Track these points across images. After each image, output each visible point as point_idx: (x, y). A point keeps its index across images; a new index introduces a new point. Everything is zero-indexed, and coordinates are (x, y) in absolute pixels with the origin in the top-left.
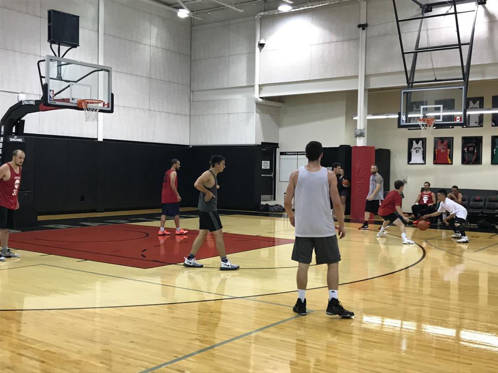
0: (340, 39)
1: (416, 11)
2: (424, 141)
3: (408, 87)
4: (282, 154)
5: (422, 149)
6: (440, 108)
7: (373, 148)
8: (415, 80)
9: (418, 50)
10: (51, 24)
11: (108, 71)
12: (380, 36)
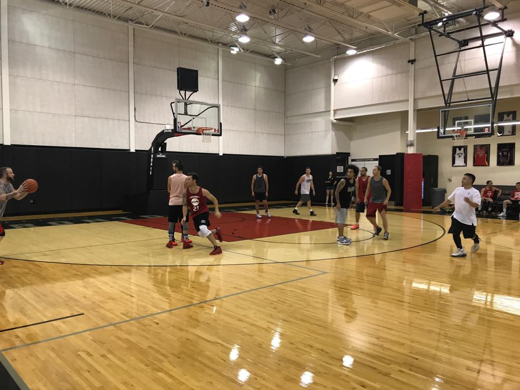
0: (395, 72)
1: (454, 46)
2: (465, 148)
3: (446, 107)
4: (353, 160)
5: (464, 155)
6: (471, 122)
7: (421, 154)
8: (451, 101)
9: (455, 77)
10: (179, 77)
11: (218, 107)
12: (425, 68)
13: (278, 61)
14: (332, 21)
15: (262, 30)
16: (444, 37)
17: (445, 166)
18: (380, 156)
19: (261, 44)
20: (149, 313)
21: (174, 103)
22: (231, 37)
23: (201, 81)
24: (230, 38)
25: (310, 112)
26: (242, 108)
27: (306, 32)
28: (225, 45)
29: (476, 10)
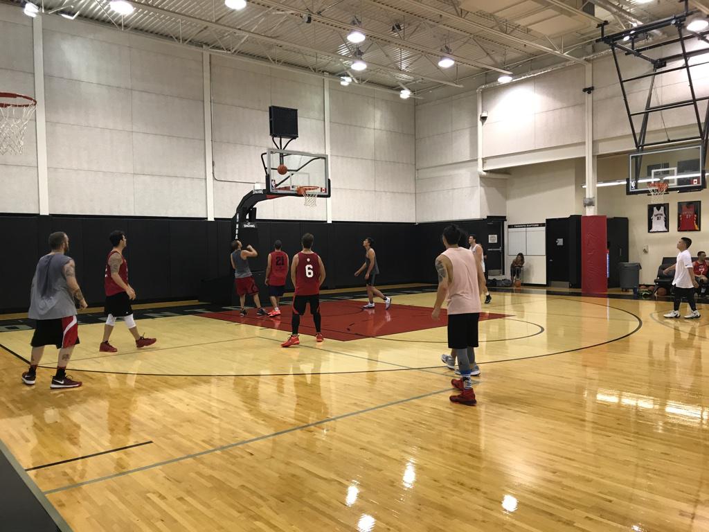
0: (565, 105)
1: (647, 67)
2: (666, 207)
3: (638, 151)
4: (510, 227)
5: (664, 216)
6: (673, 171)
7: (605, 216)
8: (645, 143)
9: (649, 110)
10: (272, 119)
11: (325, 158)
12: (607, 98)
13: (405, 94)
14: (478, 39)
15: (382, 53)
16: (632, 55)
17: (638, 232)
18: (547, 220)
19: (382, 71)
20: (239, 439)
21: (266, 154)
22: (341, 62)
23: (301, 122)
24: (339, 65)
25: (450, 162)
26: (357, 158)
27: (442, 54)
28: (332, 73)
29: (675, 18)
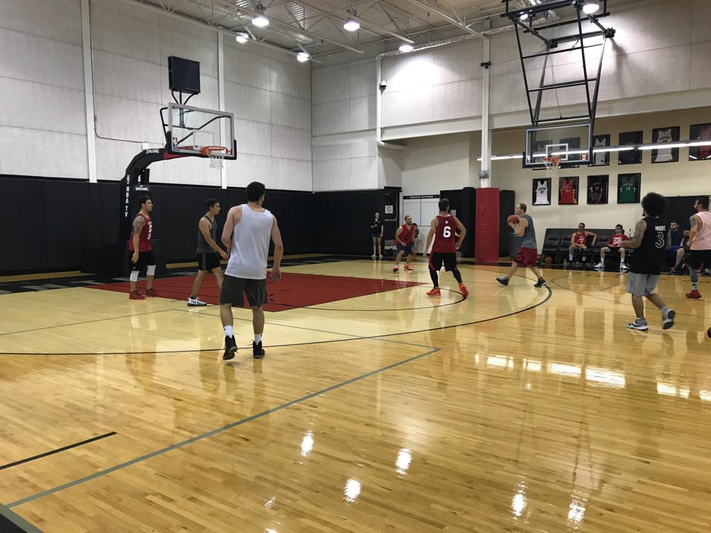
0: (463, 78)
1: (540, 47)
3: (533, 126)
4: (405, 198)
5: (547, 190)
6: (565, 147)
7: (498, 189)
8: (539, 119)
9: (543, 88)
10: (171, 70)
11: (230, 117)
12: (503, 74)
13: (303, 57)
15: (285, 9)
16: (531, 33)
21: (166, 108)
22: (238, 16)
24: (236, 18)
25: (348, 131)
26: (253, 121)
28: (227, 28)
